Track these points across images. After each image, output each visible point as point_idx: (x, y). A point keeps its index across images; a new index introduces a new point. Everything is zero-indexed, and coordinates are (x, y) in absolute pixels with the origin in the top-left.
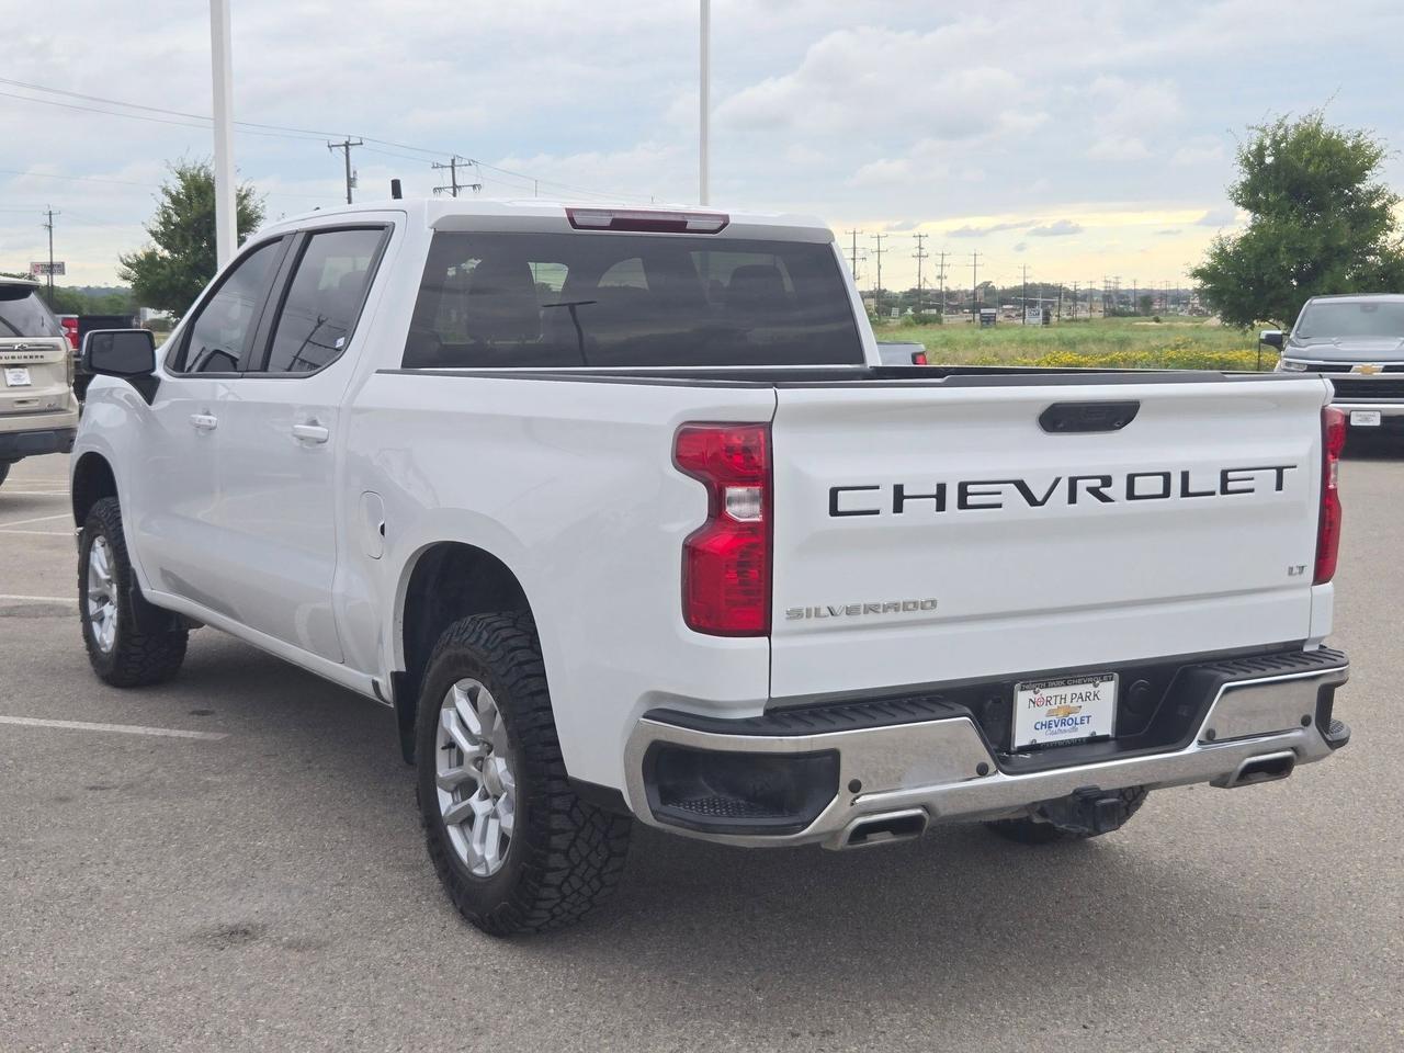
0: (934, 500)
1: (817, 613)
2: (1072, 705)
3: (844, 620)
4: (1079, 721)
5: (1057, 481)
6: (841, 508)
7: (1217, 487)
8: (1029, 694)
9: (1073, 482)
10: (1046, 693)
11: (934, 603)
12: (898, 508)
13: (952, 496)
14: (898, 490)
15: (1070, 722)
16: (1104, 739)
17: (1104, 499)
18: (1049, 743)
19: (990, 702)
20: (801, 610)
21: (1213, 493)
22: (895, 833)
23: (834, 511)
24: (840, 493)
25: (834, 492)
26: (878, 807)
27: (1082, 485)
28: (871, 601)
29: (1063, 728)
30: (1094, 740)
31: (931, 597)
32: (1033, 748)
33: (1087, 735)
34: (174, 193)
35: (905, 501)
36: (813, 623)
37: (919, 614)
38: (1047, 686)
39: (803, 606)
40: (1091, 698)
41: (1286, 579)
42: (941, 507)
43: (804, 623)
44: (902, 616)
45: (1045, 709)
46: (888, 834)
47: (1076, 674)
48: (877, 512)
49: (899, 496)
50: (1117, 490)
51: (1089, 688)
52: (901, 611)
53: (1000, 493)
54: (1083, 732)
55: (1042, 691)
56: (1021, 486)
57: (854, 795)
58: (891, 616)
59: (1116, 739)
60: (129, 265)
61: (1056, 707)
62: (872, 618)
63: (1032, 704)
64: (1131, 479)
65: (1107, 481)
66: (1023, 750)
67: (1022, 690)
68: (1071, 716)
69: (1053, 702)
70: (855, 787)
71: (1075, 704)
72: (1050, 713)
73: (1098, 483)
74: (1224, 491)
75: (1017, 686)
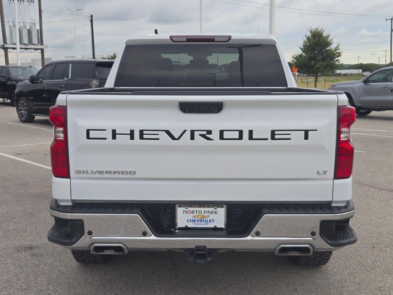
0: (129, 136)
1: (87, 172)
2: (204, 215)
3: (97, 175)
4: (208, 221)
5: (185, 131)
6: (91, 136)
7: (269, 136)
8: (184, 209)
9: (192, 132)
10: (191, 209)
11: (135, 173)
12: (114, 137)
13: (137, 135)
14: (114, 132)
15: (204, 221)
16: (221, 229)
17: (209, 139)
18: (194, 228)
19: (162, 210)
20: (80, 171)
21: (267, 139)
22: (115, 251)
23: (88, 137)
24: (90, 131)
25: (88, 131)
26: (103, 241)
27: (197, 134)
28: (108, 170)
29: (201, 223)
30: (215, 229)
31: (134, 170)
32: (186, 228)
33: (213, 227)
34: (308, 36)
35: (117, 135)
36: (85, 175)
37: (129, 176)
38: (191, 207)
39: (82, 169)
40: (214, 213)
41: (316, 176)
42: (132, 138)
43: (82, 175)
44: (121, 176)
45: (192, 215)
46: (113, 251)
47: (206, 203)
48: (105, 139)
49: (114, 134)
50: (215, 135)
51: (212, 209)
52: (121, 174)
53: (158, 135)
54: (211, 225)
55: (189, 208)
56: (168, 132)
57: (90, 236)
58: (117, 176)
59: (226, 230)
60: (294, 58)
61: (197, 215)
62: (109, 176)
63: (185, 212)
64: (222, 132)
65: (209, 132)
66: (180, 229)
67: (179, 207)
68: (204, 219)
69: (195, 212)
70: (90, 233)
71: (206, 214)
72: (194, 217)
73: (205, 133)
74: (273, 138)
75: (177, 205)
